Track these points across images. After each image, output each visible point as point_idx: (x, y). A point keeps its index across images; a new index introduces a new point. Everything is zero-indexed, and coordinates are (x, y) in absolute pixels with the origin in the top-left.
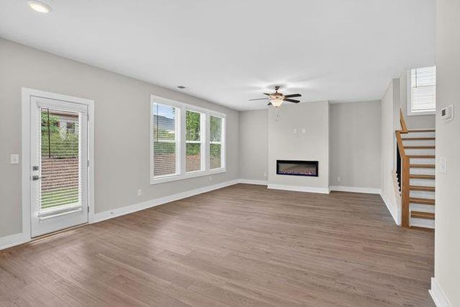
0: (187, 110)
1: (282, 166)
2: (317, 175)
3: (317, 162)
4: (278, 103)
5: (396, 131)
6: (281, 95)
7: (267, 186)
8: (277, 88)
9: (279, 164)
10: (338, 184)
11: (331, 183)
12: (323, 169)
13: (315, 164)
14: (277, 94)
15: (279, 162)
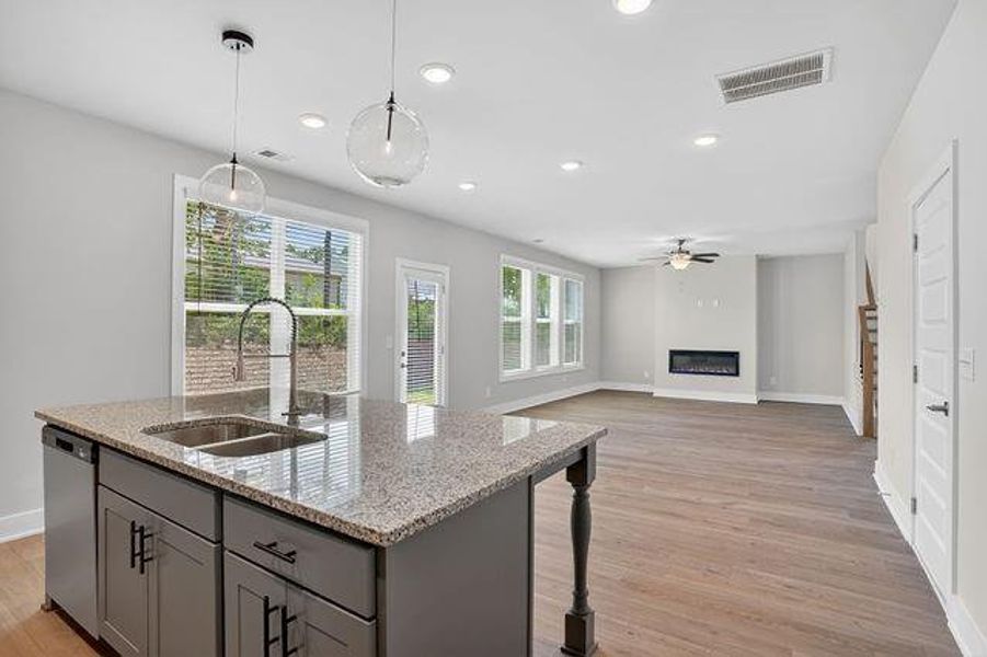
0: (540, 272)
1: (677, 359)
2: (737, 374)
3: (737, 353)
4: (681, 264)
5: (860, 308)
6: (688, 253)
7: (652, 393)
8: (681, 242)
9: (675, 358)
10: (772, 389)
11: (760, 388)
12: (748, 363)
13: (734, 356)
14: (680, 251)
15: (673, 353)
